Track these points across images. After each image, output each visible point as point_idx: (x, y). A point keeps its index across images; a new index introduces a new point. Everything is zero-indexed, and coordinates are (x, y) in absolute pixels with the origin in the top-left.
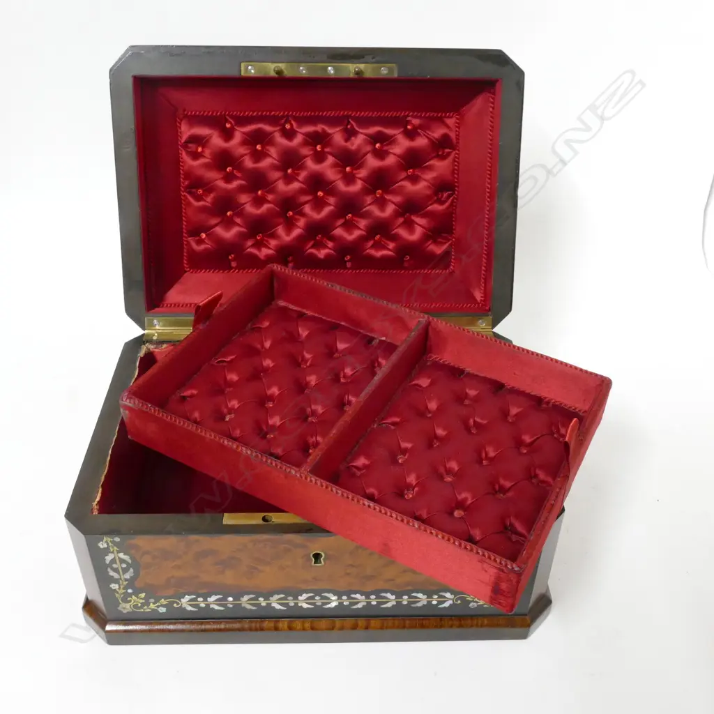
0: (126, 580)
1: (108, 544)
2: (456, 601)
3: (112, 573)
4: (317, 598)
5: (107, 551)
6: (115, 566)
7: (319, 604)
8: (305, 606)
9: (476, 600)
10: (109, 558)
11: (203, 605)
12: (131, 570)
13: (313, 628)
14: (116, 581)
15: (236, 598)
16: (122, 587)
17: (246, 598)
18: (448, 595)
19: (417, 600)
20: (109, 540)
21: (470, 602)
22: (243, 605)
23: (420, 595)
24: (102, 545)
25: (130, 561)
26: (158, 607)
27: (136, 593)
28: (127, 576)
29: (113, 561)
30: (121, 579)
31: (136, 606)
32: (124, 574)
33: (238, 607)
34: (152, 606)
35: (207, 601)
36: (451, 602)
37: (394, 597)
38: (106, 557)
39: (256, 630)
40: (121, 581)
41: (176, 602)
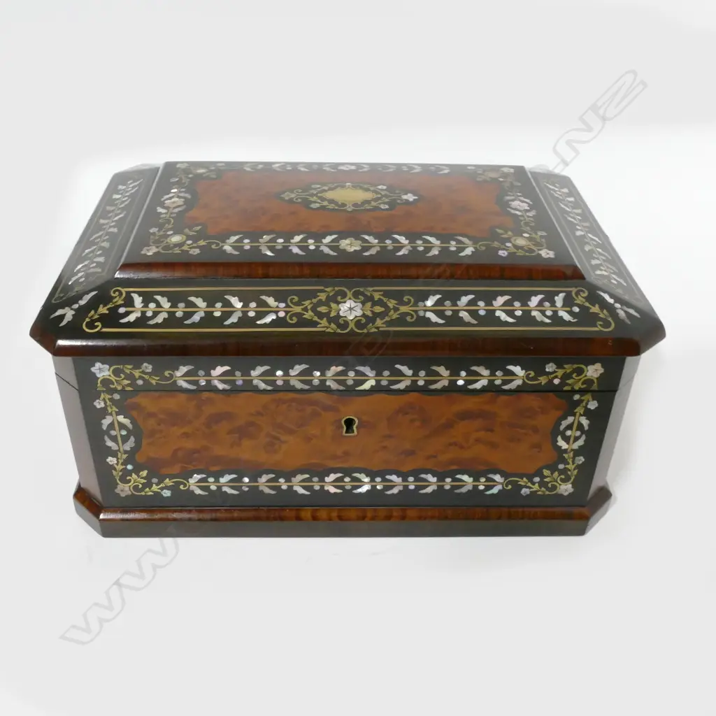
0: (126, 452)
1: (105, 403)
2: (507, 486)
3: (110, 443)
4: (347, 479)
5: (104, 413)
6: (113, 433)
7: (348, 487)
8: (332, 490)
9: (529, 484)
10: (106, 422)
11: (214, 487)
12: (132, 439)
13: (340, 518)
14: (114, 454)
15: (254, 479)
16: (121, 461)
17: (264, 478)
18: (498, 478)
19: (463, 484)
20: (108, 396)
21: (521, 487)
22: (261, 488)
23: (465, 478)
24: (99, 404)
25: (130, 426)
26: (162, 489)
27: (137, 470)
28: (128, 446)
29: (111, 426)
30: (119, 450)
31: (136, 488)
32: (123, 443)
33: (254, 490)
34: (155, 488)
35: (219, 482)
36: (500, 487)
37: (434, 480)
38: (103, 421)
39: (275, 519)
40: (119, 454)
41: (182, 483)
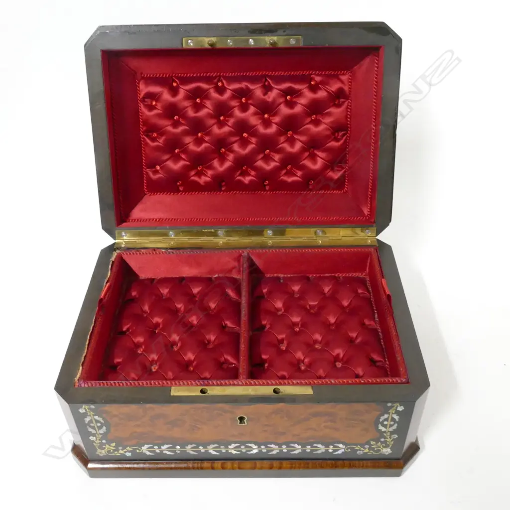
0: (101, 434)
1: (86, 410)
2: (347, 449)
3: (90, 430)
4: (242, 447)
5: (85, 415)
6: (92, 425)
7: (244, 451)
8: (234, 452)
9: (362, 449)
10: (87, 419)
11: (158, 451)
12: (104, 428)
13: (239, 468)
14: (94, 435)
15: (183, 446)
16: (98, 439)
17: (189, 447)
18: (341, 446)
19: (318, 449)
20: (87, 407)
21: (357, 450)
22: (188, 451)
23: (320, 446)
24: (82, 411)
25: (103, 422)
26: (125, 452)
27: (109, 443)
28: (101, 431)
29: (91, 421)
30: (97, 433)
31: (109, 452)
32: (99, 430)
33: (184, 452)
34: (121, 452)
35: (161, 448)
36: (343, 450)
37: (300, 447)
38: (85, 419)
39: (198, 468)
40: (97, 435)
41: (138, 449)
